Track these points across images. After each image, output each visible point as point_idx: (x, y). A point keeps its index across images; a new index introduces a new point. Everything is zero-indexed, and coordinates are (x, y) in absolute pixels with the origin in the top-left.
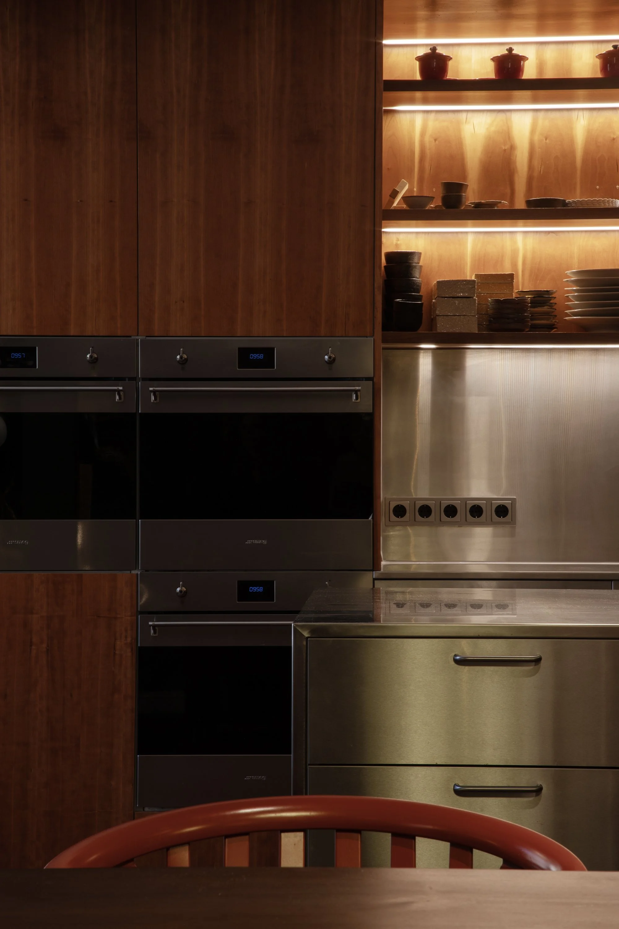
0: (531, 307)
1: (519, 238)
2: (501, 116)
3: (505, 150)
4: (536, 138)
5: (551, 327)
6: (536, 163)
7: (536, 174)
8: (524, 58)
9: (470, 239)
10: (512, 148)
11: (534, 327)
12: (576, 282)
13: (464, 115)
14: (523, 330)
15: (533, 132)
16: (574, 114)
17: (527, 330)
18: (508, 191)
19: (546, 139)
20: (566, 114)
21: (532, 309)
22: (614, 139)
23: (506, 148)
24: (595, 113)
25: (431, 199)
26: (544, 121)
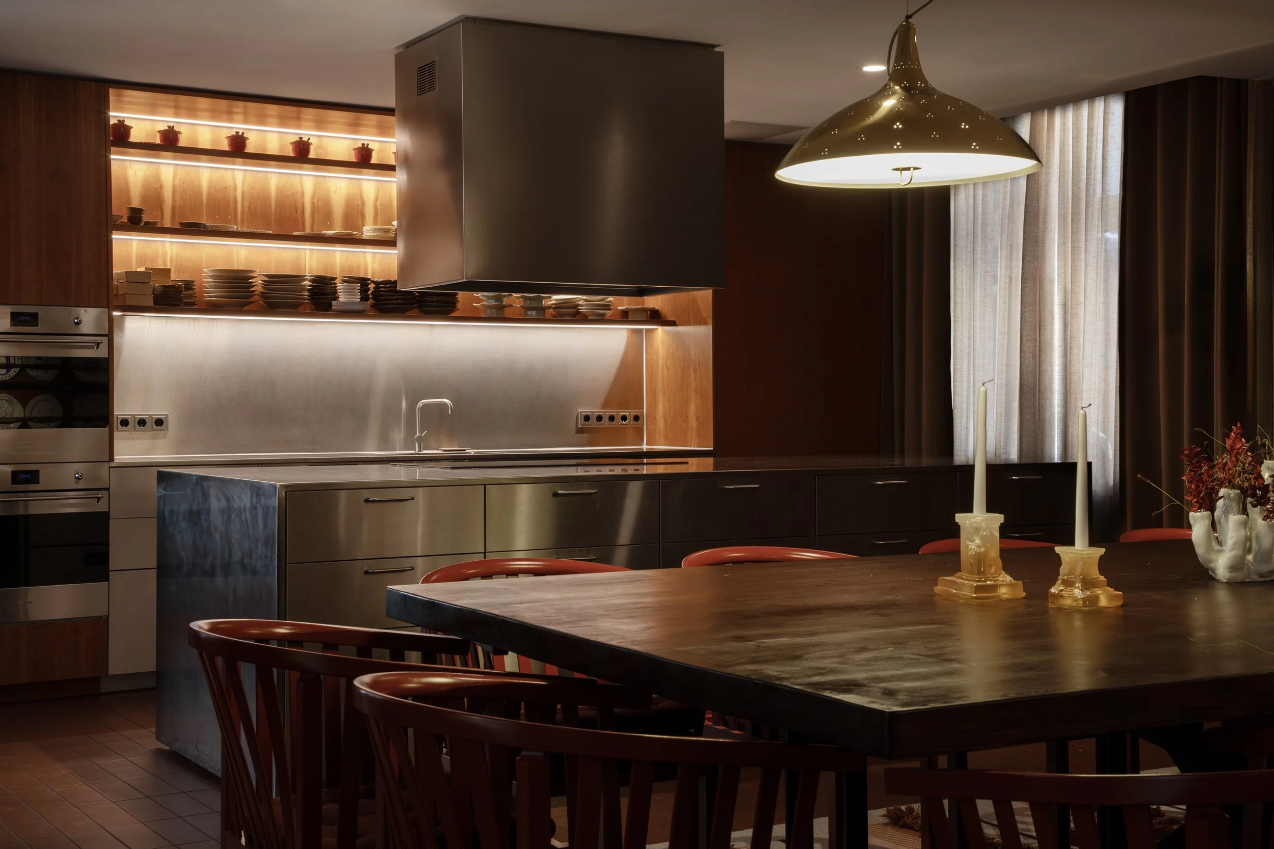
0: (184, 291)
1: (168, 246)
2: (154, 166)
3: (157, 188)
4: (177, 182)
5: (193, 304)
6: (177, 198)
7: (177, 205)
8: (179, 133)
9: (135, 244)
10: (161, 187)
11: (186, 304)
12: (211, 277)
13: (128, 163)
14: (179, 306)
15: (174, 178)
16: (201, 170)
17: (182, 305)
18: (159, 214)
19: (183, 183)
20: (195, 169)
21: (186, 292)
22: (226, 187)
23: (157, 186)
24: (214, 170)
25: (122, 217)
26: (181, 172)
